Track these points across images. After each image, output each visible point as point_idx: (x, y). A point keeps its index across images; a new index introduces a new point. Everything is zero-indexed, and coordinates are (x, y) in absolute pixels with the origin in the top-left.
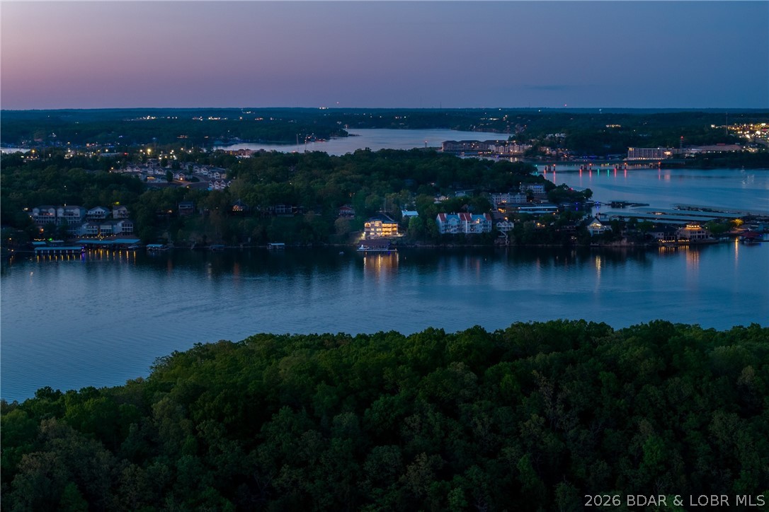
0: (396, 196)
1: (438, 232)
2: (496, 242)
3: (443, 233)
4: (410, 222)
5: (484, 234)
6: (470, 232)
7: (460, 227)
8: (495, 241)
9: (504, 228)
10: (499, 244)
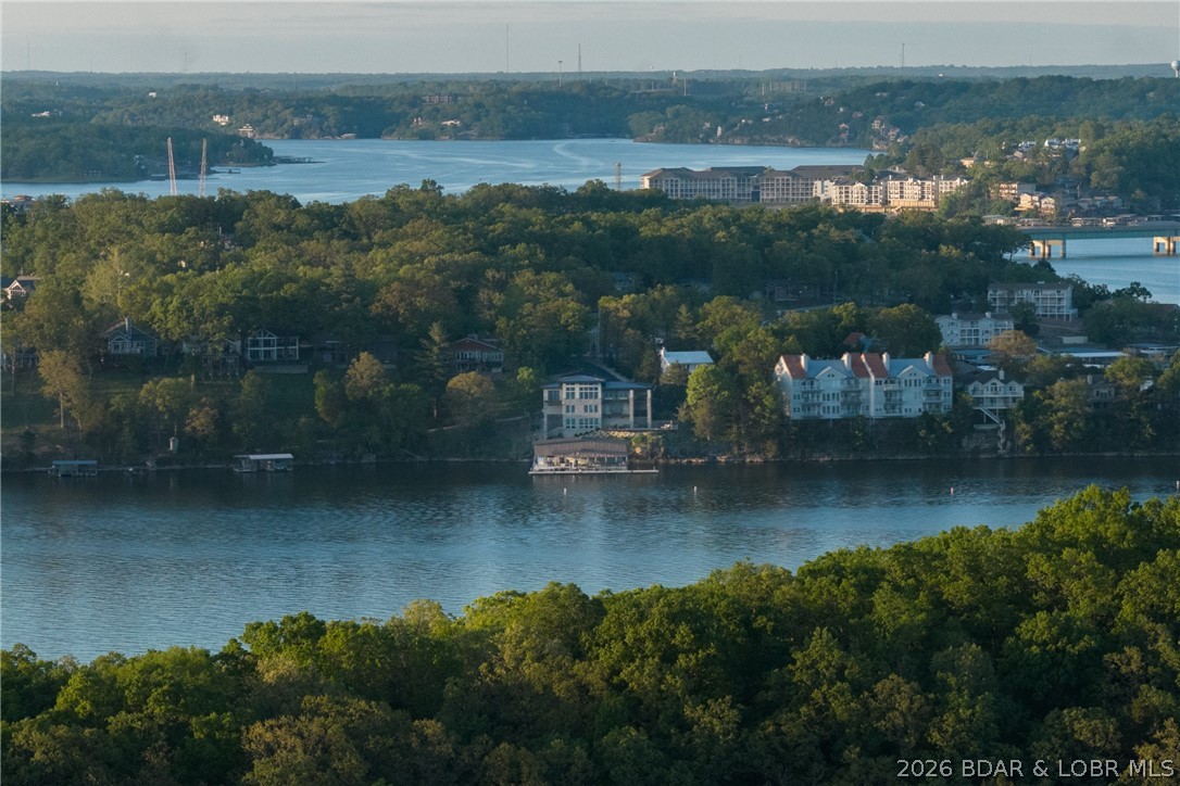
0: (635, 302)
1: (782, 416)
2: (968, 444)
3: (797, 416)
4: (692, 383)
5: (928, 419)
6: (883, 414)
7: (852, 398)
8: (965, 442)
9: (993, 400)
10: (977, 451)
